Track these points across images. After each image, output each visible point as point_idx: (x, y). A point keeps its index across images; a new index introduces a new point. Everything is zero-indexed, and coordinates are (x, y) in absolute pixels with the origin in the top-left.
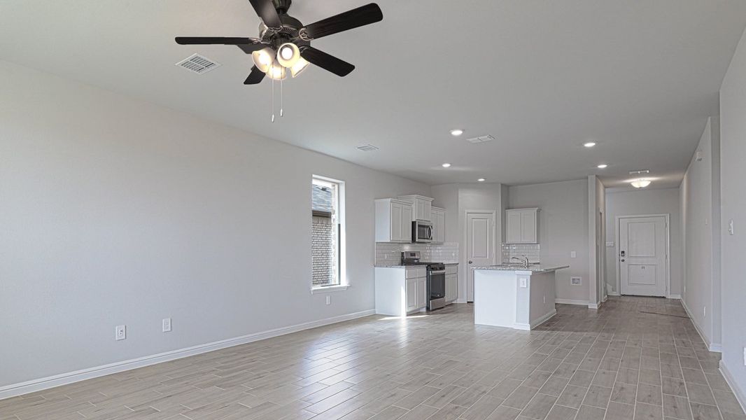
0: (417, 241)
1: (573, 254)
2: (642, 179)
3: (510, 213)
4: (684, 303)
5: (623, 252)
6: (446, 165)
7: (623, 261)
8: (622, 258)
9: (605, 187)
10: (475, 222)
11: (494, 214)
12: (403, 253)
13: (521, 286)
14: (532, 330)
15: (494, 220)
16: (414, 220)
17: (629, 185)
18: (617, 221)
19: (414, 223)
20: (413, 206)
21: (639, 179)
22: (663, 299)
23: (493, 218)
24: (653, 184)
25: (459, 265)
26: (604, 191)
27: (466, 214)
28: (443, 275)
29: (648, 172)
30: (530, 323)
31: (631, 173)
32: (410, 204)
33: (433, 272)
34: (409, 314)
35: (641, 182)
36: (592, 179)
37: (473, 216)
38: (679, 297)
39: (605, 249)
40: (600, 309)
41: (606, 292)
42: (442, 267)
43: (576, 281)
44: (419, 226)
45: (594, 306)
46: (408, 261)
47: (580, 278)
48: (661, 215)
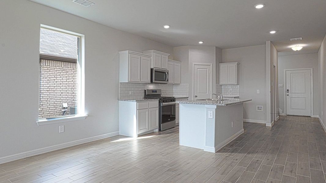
0: (154, 82)
1: (258, 91)
2: (298, 45)
3: (222, 66)
4: (322, 121)
5: (288, 90)
6: (167, 27)
7: (288, 95)
8: (287, 94)
9: (278, 51)
10: (199, 70)
11: (211, 66)
12: (145, 91)
13: (209, 117)
14: (218, 151)
15: (211, 70)
16: (152, 67)
17: (291, 50)
18: (285, 72)
19: (152, 70)
20: (152, 58)
21: (296, 45)
22: (309, 118)
23: (211, 68)
24: (304, 49)
25: (188, 98)
26: (277, 54)
27: (193, 65)
28: (174, 105)
29: (301, 38)
30: (215, 146)
31: (291, 39)
32: (150, 57)
33: (164, 104)
34: (139, 136)
35: (297, 47)
36: (268, 43)
37: (198, 67)
38: (318, 116)
39: (277, 89)
40: (272, 127)
41: (278, 114)
42: (173, 99)
43: (260, 108)
44: (155, 71)
45: (269, 125)
46: (149, 96)
47: (262, 106)
48: (308, 69)
